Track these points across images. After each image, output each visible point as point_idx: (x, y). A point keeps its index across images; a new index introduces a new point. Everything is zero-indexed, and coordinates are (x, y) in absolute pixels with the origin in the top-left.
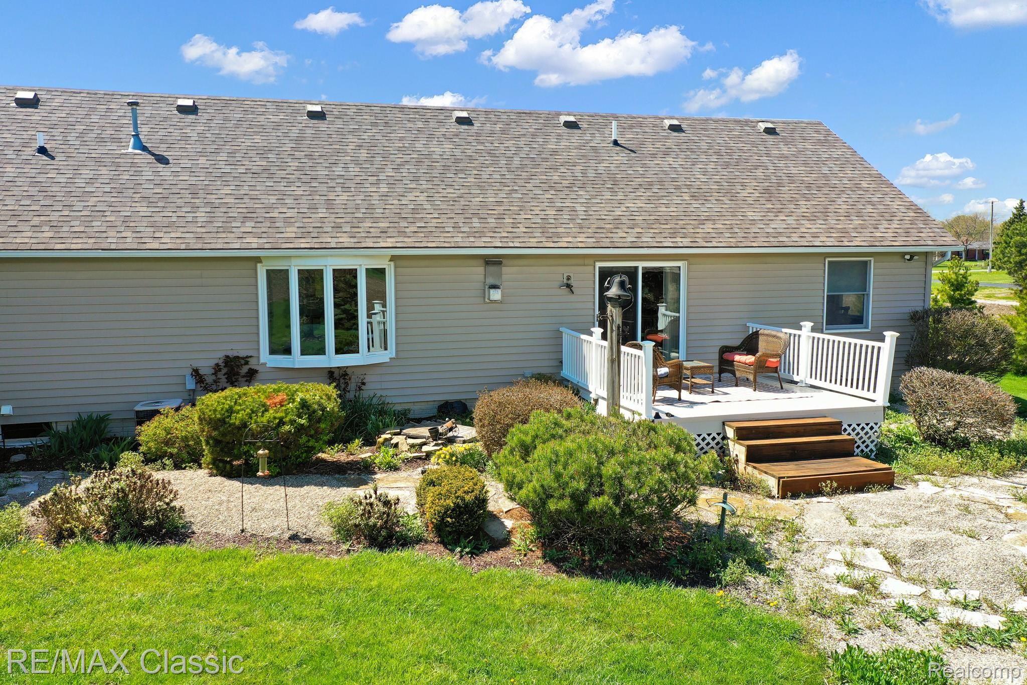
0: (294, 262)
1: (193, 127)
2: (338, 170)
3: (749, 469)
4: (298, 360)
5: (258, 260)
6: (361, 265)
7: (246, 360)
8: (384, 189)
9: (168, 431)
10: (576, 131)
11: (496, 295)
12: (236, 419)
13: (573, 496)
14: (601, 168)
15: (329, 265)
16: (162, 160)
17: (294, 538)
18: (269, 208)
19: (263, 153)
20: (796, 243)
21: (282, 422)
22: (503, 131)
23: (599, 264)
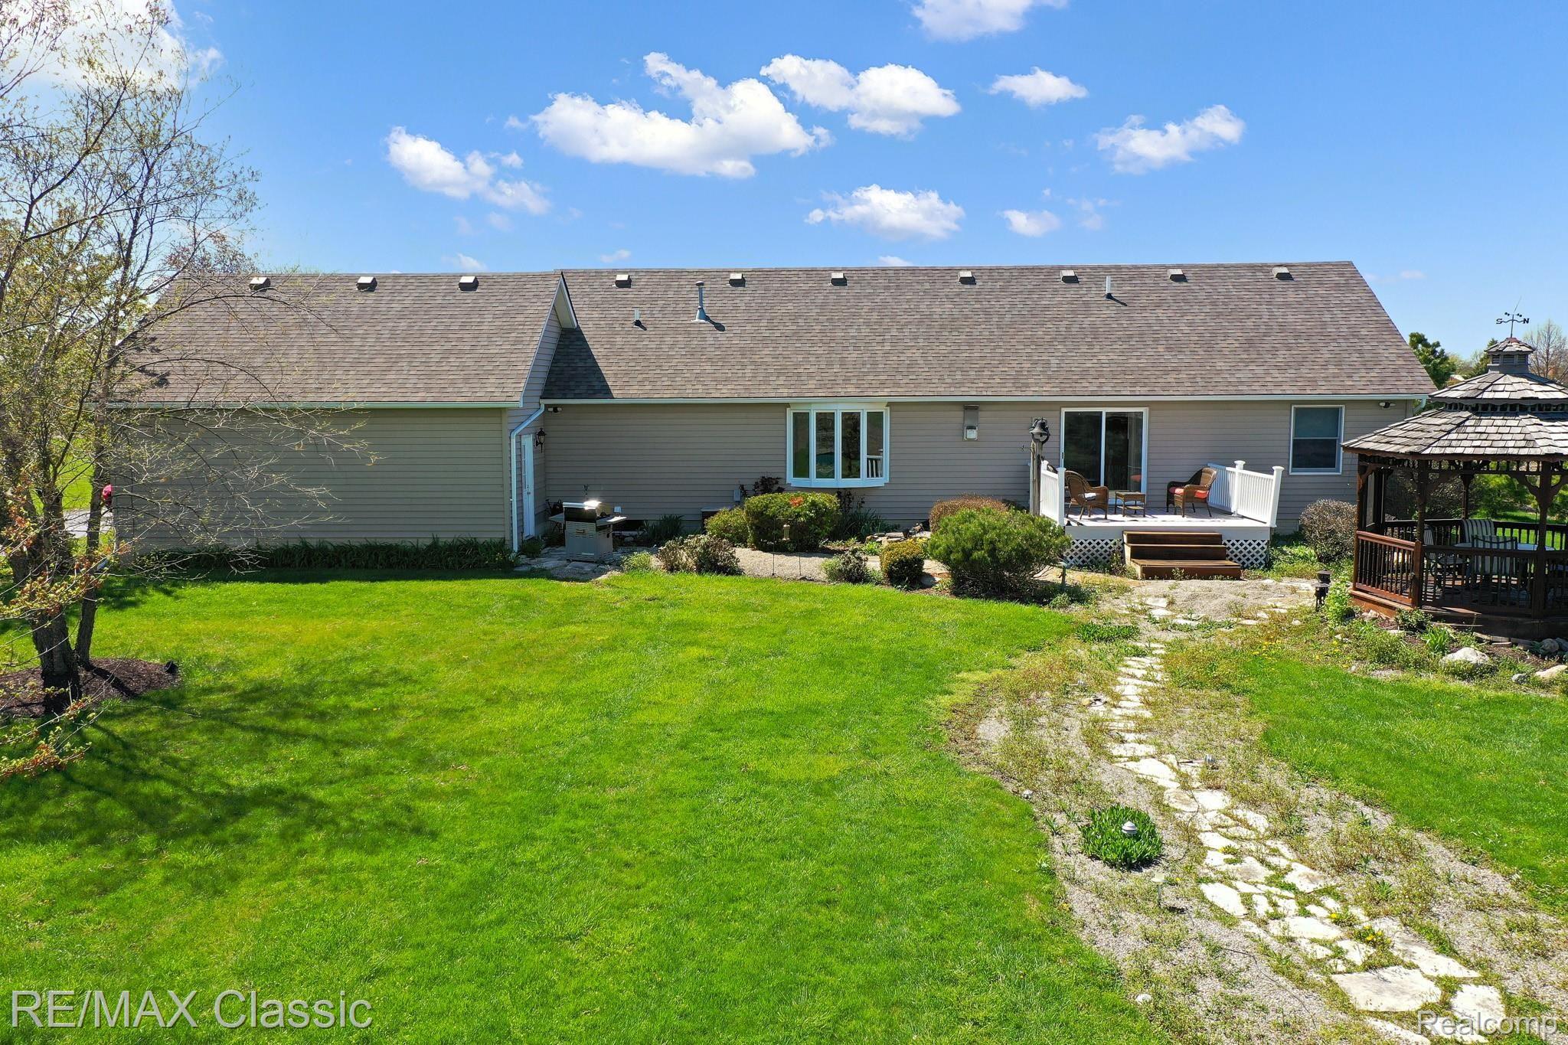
0: (813, 406)
1: (743, 298)
2: (853, 332)
3: (1133, 564)
4: (814, 481)
5: (788, 405)
6: (863, 410)
7: (776, 480)
8: (887, 346)
9: (725, 522)
10: (1073, 285)
11: (972, 434)
12: (769, 512)
13: (963, 550)
14: (1087, 321)
15: (839, 409)
16: (720, 327)
17: (804, 578)
18: (797, 365)
19: (794, 318)
20: (1256, 392)
21: (798, 516)
22: (1002, 289)
23: (1064, 410)
